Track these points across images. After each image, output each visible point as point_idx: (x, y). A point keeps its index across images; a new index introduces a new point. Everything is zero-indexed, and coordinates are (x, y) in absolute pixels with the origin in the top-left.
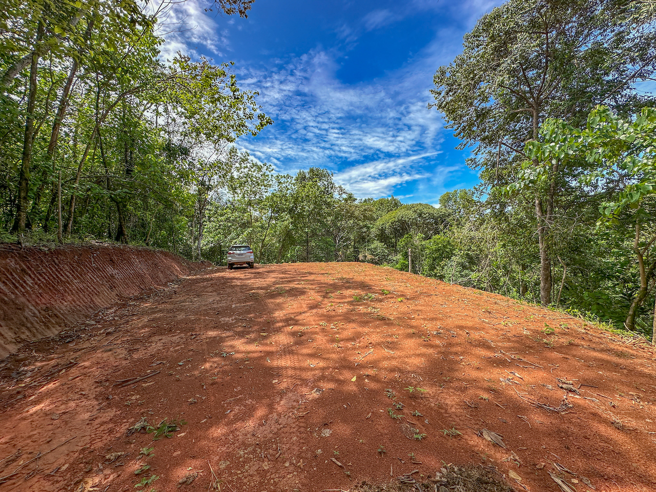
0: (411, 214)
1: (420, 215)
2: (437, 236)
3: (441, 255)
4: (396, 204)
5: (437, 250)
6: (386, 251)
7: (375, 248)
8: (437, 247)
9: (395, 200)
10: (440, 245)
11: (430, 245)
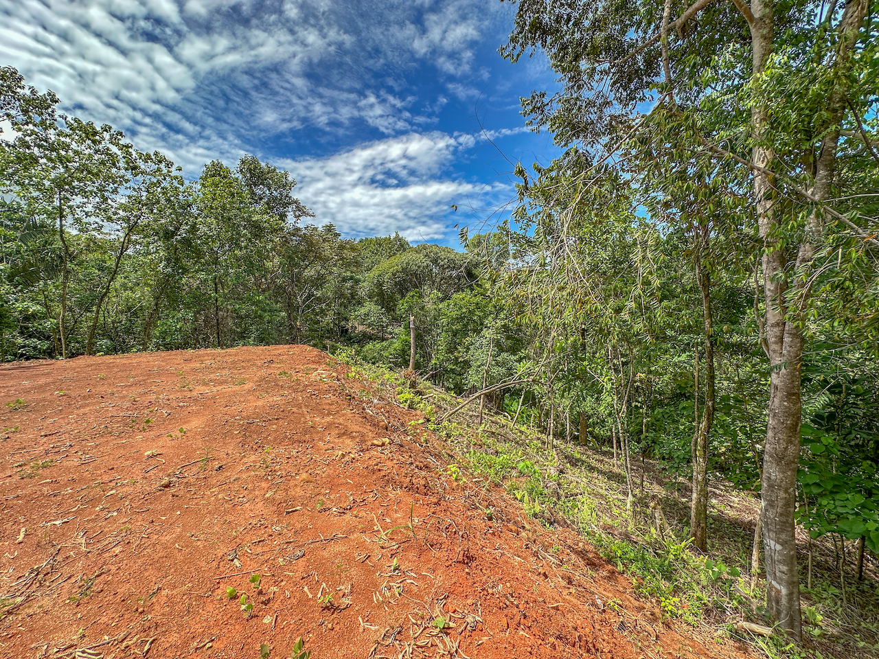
0: (421, 260)
1: (435, 261)
2: (461, 295)
3: (465, 326)
4: (402, 246)
5: (460, 319)
6: (384, 319)
7: (367, 315)
8: (459, 313)
9: (400, 240)
10: (464, 310)
11: (449, 309)
